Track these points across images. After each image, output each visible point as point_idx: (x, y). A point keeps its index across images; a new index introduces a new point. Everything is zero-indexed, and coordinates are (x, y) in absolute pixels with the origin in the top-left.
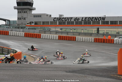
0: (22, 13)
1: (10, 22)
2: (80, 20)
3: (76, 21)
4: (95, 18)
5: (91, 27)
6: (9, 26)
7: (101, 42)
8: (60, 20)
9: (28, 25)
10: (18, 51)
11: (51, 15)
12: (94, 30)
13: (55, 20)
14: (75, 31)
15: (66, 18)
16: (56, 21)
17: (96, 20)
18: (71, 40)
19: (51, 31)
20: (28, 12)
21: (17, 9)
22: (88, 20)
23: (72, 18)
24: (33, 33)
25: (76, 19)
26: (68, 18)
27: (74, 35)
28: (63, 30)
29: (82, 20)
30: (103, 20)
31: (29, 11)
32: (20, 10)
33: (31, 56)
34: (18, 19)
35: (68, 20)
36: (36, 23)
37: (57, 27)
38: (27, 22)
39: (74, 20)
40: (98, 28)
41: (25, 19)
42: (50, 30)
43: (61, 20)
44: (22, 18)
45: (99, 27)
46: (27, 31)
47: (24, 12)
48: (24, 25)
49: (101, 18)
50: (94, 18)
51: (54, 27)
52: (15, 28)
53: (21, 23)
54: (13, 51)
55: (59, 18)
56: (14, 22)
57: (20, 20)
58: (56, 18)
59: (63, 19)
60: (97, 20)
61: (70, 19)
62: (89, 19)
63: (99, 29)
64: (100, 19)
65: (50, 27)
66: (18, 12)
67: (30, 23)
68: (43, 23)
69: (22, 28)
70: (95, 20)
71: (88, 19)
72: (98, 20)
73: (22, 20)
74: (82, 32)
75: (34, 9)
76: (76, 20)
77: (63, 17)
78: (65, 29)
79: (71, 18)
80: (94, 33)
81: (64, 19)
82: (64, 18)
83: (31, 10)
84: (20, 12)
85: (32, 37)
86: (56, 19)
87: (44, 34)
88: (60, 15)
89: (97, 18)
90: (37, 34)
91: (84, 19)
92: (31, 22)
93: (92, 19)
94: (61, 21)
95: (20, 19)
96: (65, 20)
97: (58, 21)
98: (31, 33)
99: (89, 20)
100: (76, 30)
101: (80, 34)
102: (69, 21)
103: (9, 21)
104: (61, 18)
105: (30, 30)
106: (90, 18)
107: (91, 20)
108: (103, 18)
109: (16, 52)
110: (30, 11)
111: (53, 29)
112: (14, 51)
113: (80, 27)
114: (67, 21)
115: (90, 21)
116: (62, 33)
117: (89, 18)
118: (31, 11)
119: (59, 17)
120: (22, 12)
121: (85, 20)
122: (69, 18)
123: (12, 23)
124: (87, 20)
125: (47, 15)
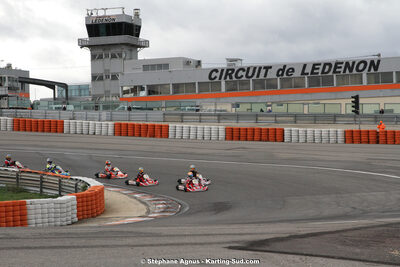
0: (107, 60)
1: (67, 91)
2: (297, 73)
3: (285, 76)
4: (347, 63)
5: (333, 95)
6: (64, 103)
7: (368, 142)
8: (231, 78)
9: (126, 96)
10: (92, 185)
11: (199, 62)
12: (343, 102)
13: (213, 77)
14: (282, 109)
15: (249, 68)
16: (217, 80)
17: (351, 71)
18: (268, 140)
19: (201, 115)
20: (124, 55)
21: (89, 46)
22: (323, 72)
23: (271, 67)
24: (141, 123)
25: (283, 70)
26: (255, 68)
27: (276, 122)
28: (243, 109)
29: (303, 73)
30: (372, 71)
31: (129, 52)
32: (99, 52)
33: (135, 198)
34: (94, 78)
35: (258, 76)
36: (152, 90)
37: (222, 100)
38: (125, 89)
39: (278, 75)
40: (357, 98)
41: (114, 77)
42: (197, 110)
43: (233, 75)
44: (107, 77)
45: (360, 93)
46: (122, 117)
47: (114, 56)
48: (114, 99)
49: (365, 62)
50: (343, 66)
51: (213, 100)
52: (85, 108)
53: (103, 93)
54: (76, 185)
55: (228, 70)
56: (80, 88)
57: (101, 83)
58: (216, 71)
59: (241, 73)
60: (354, 72)
61: (263, 71)
62: (327, 67)
63: (361, 101)
64: (361, 66)
65: (198, 102)
66: (93, 57)
67: (134, 90)
68: (177, 87)
69: (106, 108)
70: (345, 71)
71: (321, 67)
72: (357, 70)
73: (108, 82)
74: (306, 112)
75: (146, 44)
76: (282, 75)
77: (238, 65)
78: (249, 106)
79: (267, 68)
80: (343, 112)
81: (244, 74)
82: (243, 70)
83: (135, 47)
84: (101, 57)
85: (140, 136)
86: (218, 75)
87: (178, 125)
88: (232, 60)
89: (354, 63)
90: (156, 123)
91: (308, 70)
92: (135, 87)
93: (336, 67)
94: (234, 79)
95: (101, 78)
96: (247, 76)
97: (225, 78)
98: (135, 123)
99: (326, 70)
100: (285, 106)
101: (297, 118)
102: (262, 76)
103: (64, 86)
104: (233, 70)
105: (133, 112)
106: (330, 65)
107: (334, 72)
108: (372, 62)
109: (84, 188)
110: (131, 50)
111: (208, 106)
112: (81, 185)
113: (299, 96)
114: (255, 77)
115: (331, 73)
116: (237, 117)
117: (325, 64)
118: (133, 53)
119: (229, 65)
120: (107, 56)
121: (312, 73)
122: (260, 68)
123: (72, 94)
124: (320, 71)
125: (188, 63)
